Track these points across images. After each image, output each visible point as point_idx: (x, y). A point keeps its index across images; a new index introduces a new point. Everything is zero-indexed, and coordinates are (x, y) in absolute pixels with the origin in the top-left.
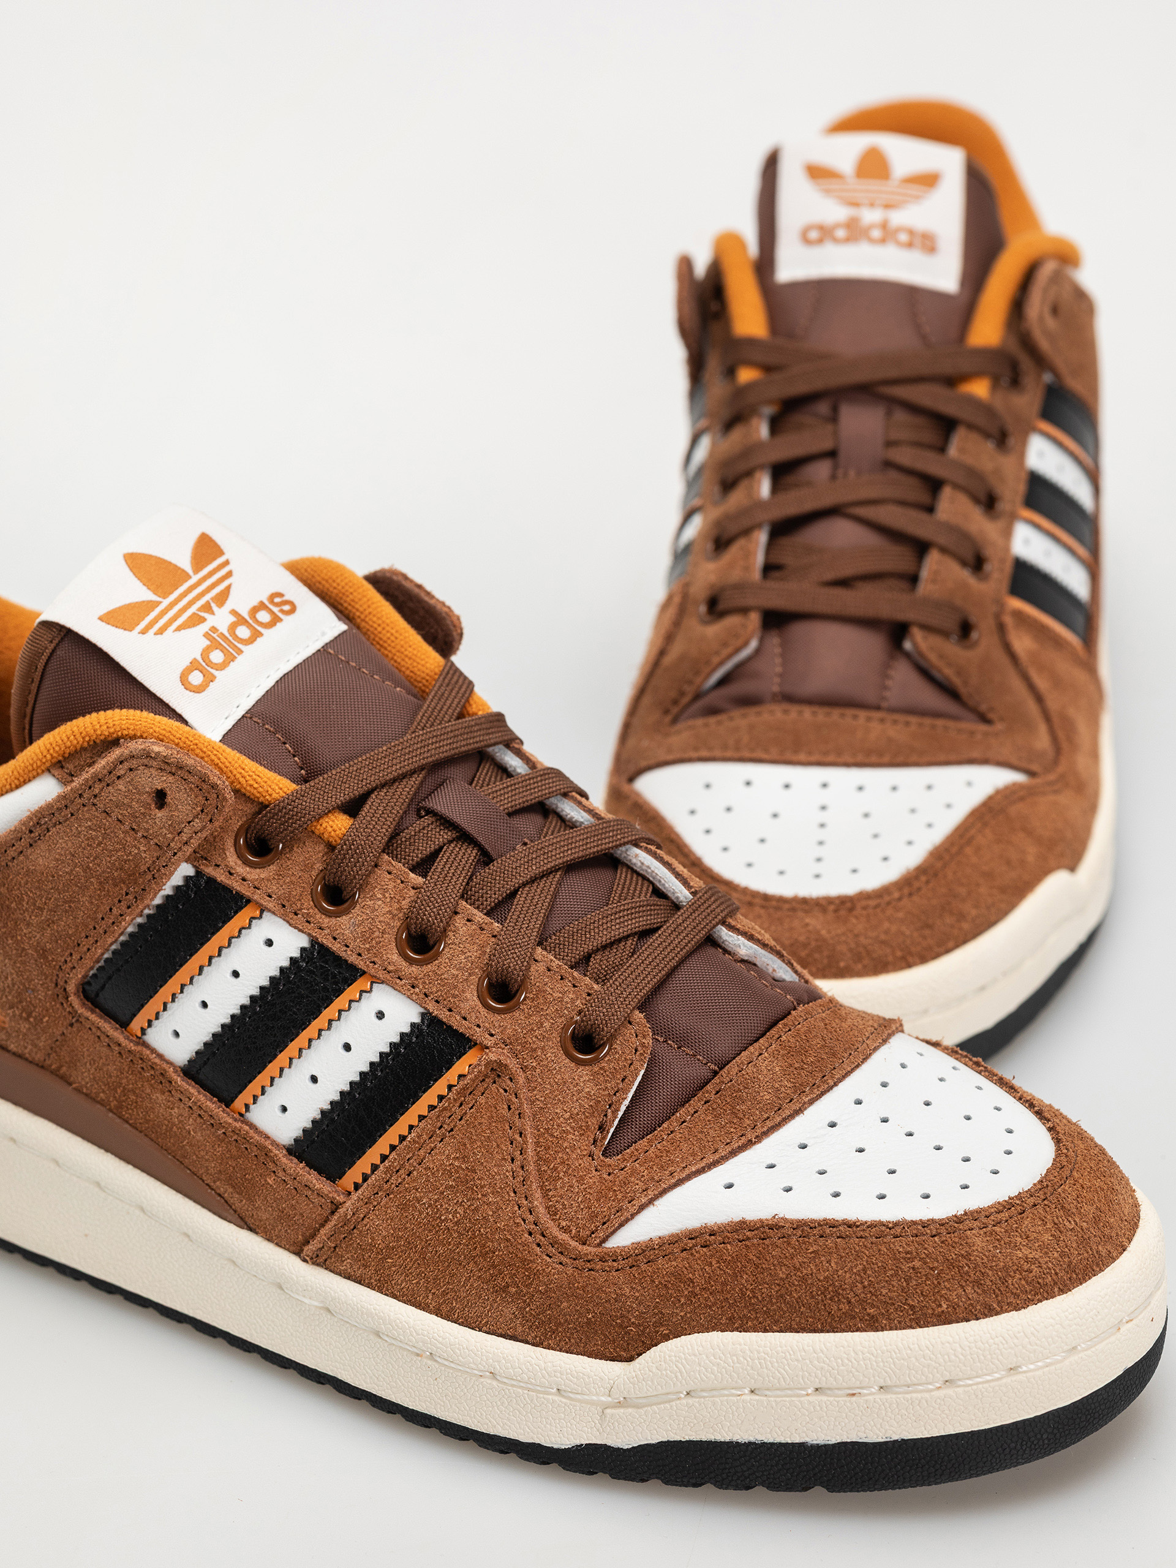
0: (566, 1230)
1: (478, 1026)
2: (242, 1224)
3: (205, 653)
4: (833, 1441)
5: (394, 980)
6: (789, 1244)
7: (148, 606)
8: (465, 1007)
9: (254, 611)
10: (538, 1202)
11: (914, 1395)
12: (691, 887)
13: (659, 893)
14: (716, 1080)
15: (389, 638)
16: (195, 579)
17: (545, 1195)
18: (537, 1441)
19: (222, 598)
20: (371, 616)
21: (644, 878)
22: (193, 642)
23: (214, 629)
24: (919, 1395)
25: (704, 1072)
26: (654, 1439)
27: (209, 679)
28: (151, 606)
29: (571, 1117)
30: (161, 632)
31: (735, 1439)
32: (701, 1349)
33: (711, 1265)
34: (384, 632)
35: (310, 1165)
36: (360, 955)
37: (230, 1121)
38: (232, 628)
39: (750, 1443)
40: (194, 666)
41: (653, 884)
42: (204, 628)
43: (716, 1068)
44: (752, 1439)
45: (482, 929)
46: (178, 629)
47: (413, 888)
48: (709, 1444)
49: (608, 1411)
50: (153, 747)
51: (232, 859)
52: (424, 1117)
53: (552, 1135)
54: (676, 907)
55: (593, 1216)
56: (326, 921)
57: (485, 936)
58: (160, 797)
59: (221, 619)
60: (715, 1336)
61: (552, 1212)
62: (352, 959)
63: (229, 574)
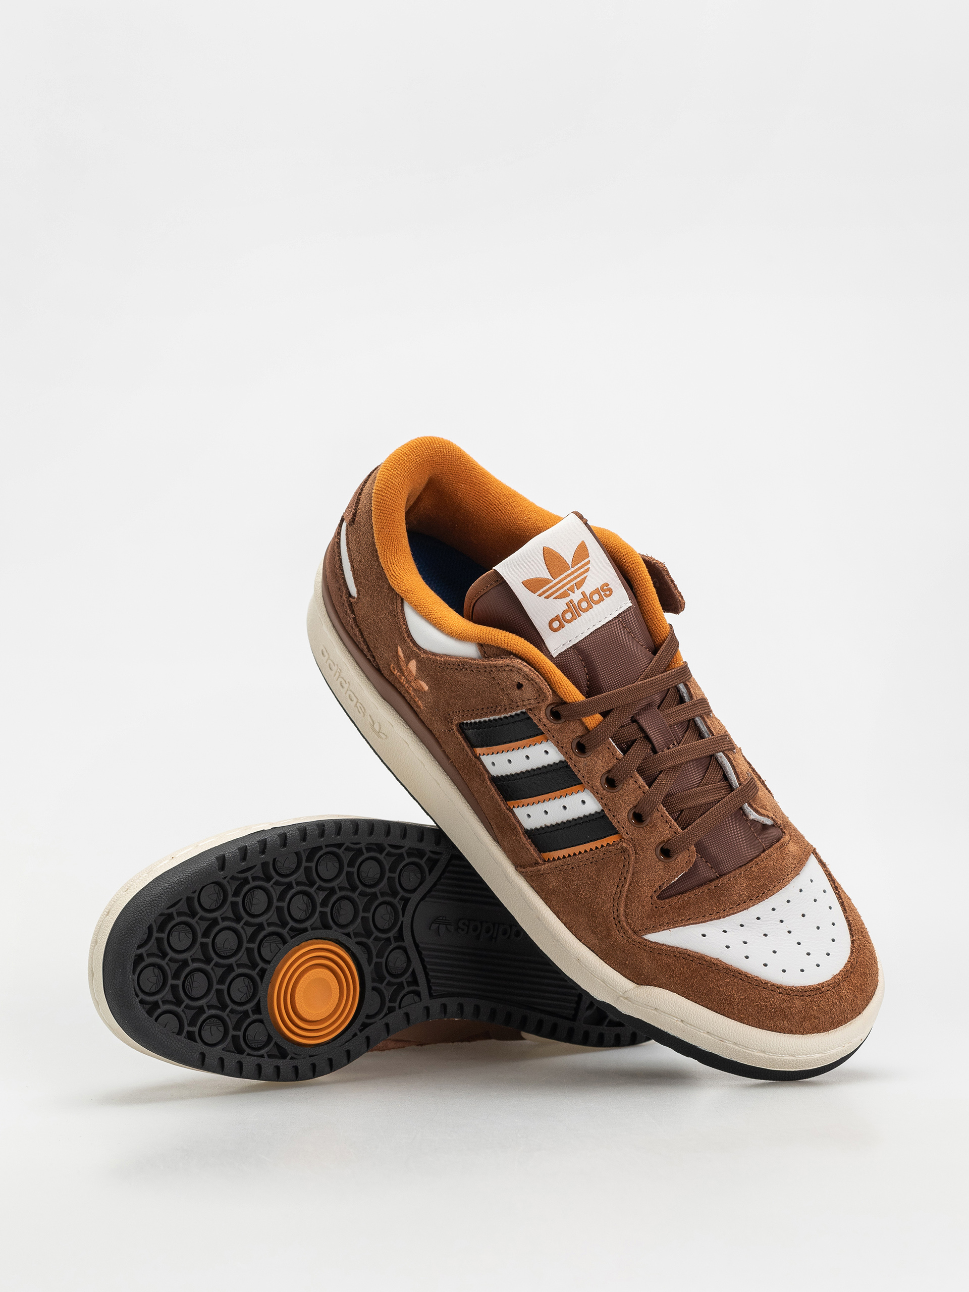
0: (629, 924)
1: (623, 828)
2: (496, 839)
3: (564, 613)
4: (708, 1051)
5: (595, 793)
6: (719, 974)
7: (545, 582)
8: (620, 818)
9: (592, 594)
10: (622, 909)
11: (747, 1051)
12: (740, 781)
13: (725, 778)
14: (716, 882)
15: (649, 611)
16: (572, 570)
17: (626, 905)
18: (588, 991)
19: (579, 585)
20: (644, 596)
21: (721, 767)
22: (559, 606)
23: (571, 601)
24: (749, 1052)
25: (713, 876)
26: (636, 1016)
27: (561, 626)
28: (546, 582)
29: (648, 881)
30: (547, 597)
31: (668, 1032)
32: (667, 998)
33: (684, 968)
34: (647, 607)
35: (533, 842)
36: (583, 777)
37: (505, 808)
38: (580, 602)
39: (674, 1036)
40: (557, 618)
41: (724, 772)
42: (567, 599)
43: (718, 876)
44: (675, 1035)
45: (640, 788)
46: (555, 598)
47: (617, 759)
48: (657, 1029)
49: (621, 998)
50: (524, 668)
51: (542, 715)
52: (587, 852)
53: (638, 885)
54: (731, 788)
55: (642, 925)
56: (574, 756)
57: (639, 792)
58: (520, 686)
59: (576, 596)
60: (674, 996)
61: (626, 915)
62: (579, 776)
63: (587, 570)
